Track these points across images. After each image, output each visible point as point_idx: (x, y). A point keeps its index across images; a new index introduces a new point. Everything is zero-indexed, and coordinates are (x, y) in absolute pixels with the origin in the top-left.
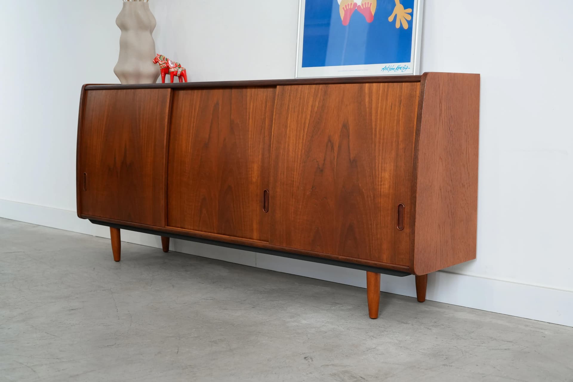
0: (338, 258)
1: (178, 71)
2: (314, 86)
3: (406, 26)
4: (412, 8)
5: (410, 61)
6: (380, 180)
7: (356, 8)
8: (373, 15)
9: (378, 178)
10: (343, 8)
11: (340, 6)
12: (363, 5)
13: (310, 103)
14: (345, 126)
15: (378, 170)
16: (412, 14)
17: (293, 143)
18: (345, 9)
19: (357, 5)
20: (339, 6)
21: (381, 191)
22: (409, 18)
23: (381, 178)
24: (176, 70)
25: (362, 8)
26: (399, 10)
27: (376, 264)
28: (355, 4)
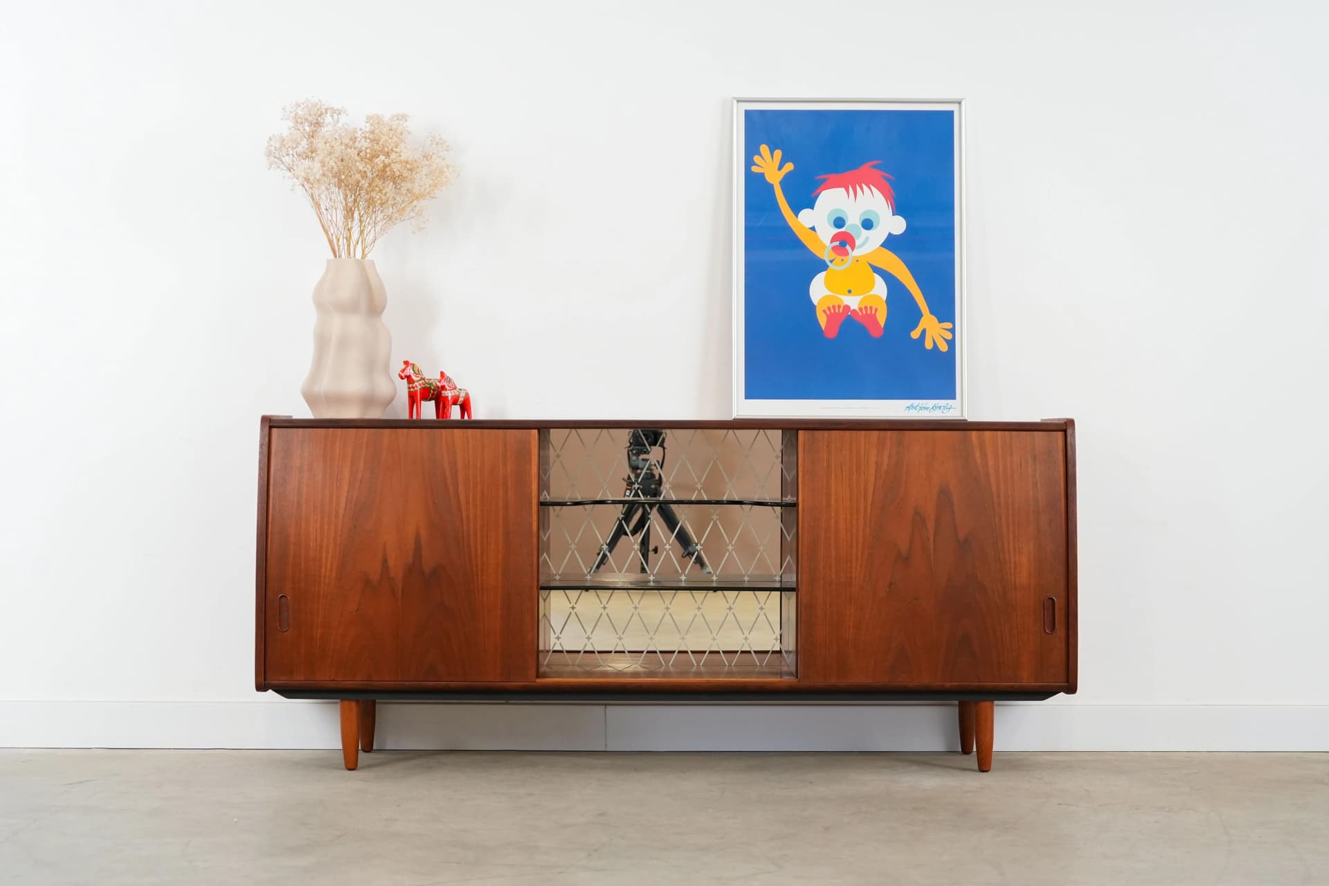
0: (943, 686)
1: (461, 396)
2: (876, 433)
3: (944, 347)
4: (954, 323)
5: (954, 398)
6: (1012, 565)
7: (849, 313)
8: (882, 326)
9: (1010, 563)
10: (824, 311)
11: (817, 308)
12: (861, 309)
13: (873, 459)
14: (944, 493)
15: (1009, 553)
16: (953, 331)
17: (846, 519)
18: (828, 313)
19: (850, 308)
20: (815, 307)
21: (1015, 582)
22: (949, 336)
23: (1015, 563)
24: (457, 393)
25: (860, 314)
26: (928, 322)
27: (1012, 687)
28: (847, 308)
